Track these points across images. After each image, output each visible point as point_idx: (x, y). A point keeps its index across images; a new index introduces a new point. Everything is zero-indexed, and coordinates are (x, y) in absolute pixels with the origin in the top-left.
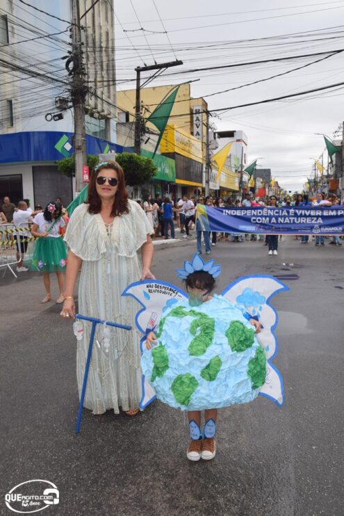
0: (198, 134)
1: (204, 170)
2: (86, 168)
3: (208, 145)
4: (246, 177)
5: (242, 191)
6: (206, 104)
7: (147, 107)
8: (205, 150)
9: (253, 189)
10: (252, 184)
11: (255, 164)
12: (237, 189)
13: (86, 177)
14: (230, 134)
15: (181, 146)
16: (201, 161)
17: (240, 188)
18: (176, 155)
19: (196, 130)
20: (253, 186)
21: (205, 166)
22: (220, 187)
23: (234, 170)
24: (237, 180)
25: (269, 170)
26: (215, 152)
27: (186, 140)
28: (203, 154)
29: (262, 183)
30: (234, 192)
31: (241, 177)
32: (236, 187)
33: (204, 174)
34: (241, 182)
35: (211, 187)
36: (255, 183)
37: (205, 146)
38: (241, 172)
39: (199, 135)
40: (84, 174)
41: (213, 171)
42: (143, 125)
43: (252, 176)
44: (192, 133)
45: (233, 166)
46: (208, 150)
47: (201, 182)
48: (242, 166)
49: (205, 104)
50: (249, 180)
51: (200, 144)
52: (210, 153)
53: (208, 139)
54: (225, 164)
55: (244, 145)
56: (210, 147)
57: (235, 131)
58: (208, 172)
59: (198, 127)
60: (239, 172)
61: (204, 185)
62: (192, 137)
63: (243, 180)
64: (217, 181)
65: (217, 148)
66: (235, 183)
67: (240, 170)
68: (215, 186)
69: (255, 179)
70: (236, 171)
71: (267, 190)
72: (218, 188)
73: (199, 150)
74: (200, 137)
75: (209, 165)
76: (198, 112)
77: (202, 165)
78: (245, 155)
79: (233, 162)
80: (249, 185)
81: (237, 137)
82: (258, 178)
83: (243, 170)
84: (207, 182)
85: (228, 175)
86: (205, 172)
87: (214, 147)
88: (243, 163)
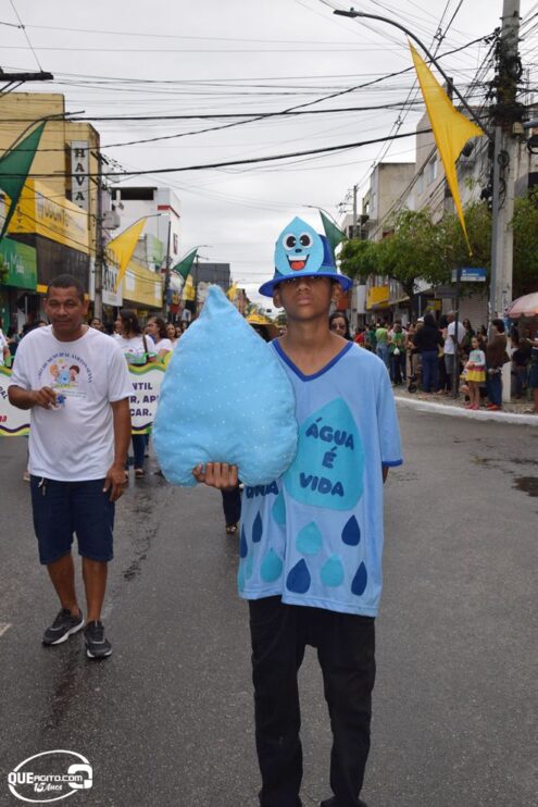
0: (80, 196)
1: (93, 267)
3: (99, 221)
4: (176, 281)
5: (168, 309)
6: (97, 135)
8: (94, 229)
10: (189, 295)
11: (194, 254)
12: (158, 304)
14: (146, 194)
15: (49, 222)
16: (86, 251)
17: (164, 302)
18: (38, 239)
19: (76, 187)
20: (192, 299)
21: (93, 259)
22: (124, 300)
23: (152, 267)
24: (158, 288)
25: (228, 265)
26: (114, 234)
27: (57, 209)
28: (90, 237)
30: (152, 309)
31: (167, 282)
32: (156, 300)
33: (92, 276)
34: (166, 291)
35: (106, 300)
36: (196, 294)
37: (94, 223)
38: (166, 271)
39: (82, 199)
41: (110, 270)
43: (190, 278)
44: (69, 195)
45: (150, 259)
46: (100, 229)
48: (168, 259)
49: (95, 136)
50: (183, 286)
51: (85, 218)
52: (104, 234)
53: (99, 210)
54: (133, 257)
55: (173, 218)
56: (104, 224)
57: (156, 189)
58: (99, 273)
59: (80, 183)
60: (163, 271)
61: (92, 296)
62: (68, 203)
63: (171, 286)
64: (118, 288)
65: (117, 226)
66: (153, 293)
67: (164, 266)
68: (114, 299)
69: (196, 284)
70: (157, 268)
72: (119, 303)
73: (82, 230)
74: (85, 203)
75: (102, 258)
76: (80, 152)
77: (89, 257)
78: (175, 236)
79: (152, 252)
80: (185, 297)
81: (159, 199)
82: (202, 283)
83: (172, 267)
84: (99, 291)
85: (140, 279)
86: (95, 272)
87: (111, 224)
88: (172, 254)
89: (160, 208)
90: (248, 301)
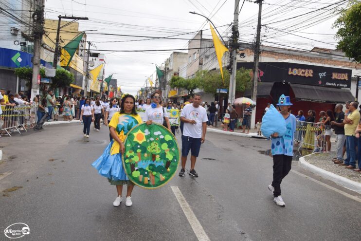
2: (39, 76)
3: (87, 63)
5: (102, 93)
7: (63, 40)
8: (86, 66)
9: (107, 92)
12: (99, 91)
13: (39, 81)
14: (96, 55)
16: (82, 72)
17: (101, 91)
18: (71, 69)
19: (80, 53)
21: (84, 76)
22: (91, 90)
24: (99, 86)
25: (116, 80)
28: (84, 68)
29: (112, 88)
30: (97, 93)
31: (102, 84)
32: (98, 90)
34: (102, 87)
35: (87, 90)
37: (85, 64)
38: (102, 81)
40: (38, 79)
42: (60, 51)
44: (77, 54)
46: (88, 66)
47: (81, 86)
48: (103, 77)
53: (88, 60)
56: (89, 65)
58: (86, 81)
59: (82, 51)
60: (100, 81)
61: (83, 88)
64: (90, 86)
66: (97, 88)
67: (101, 79)
70: (98, 79)
71: (115, 93)
73: (81, 65)
74: (83, 57)
75: (88, 76)
81: (100, 57)
83: (104, 80)
84: (86, 87)
86: (85, 80)
87: (92, 65)
89: (100, 60)
90: (121, 92)
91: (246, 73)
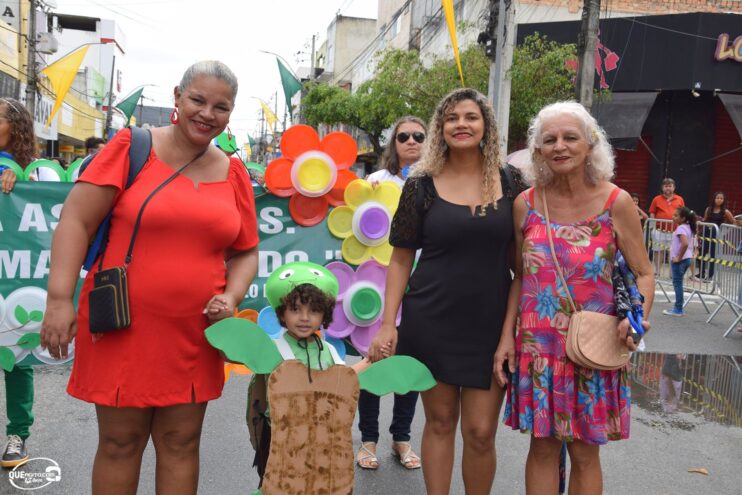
0: (9, 12)
1: (23, 94)
3: (33, 42)
4: (119, 120)
8: (25, 51)
11: (139, 94)
14: (87, 24)
21: (24, 85)
22: (60, 135)
23: (92, 103)
24: (98, 125)
26: (50, 59)
28: (20, 60)
31: (109, 120)
34: (108, 130)
35: (38, 133)
37: (25, 44)
38: (108, 109)
39: (11, 15)
41: (45, 99)
43: (134, 118)
45: (92, 93)
46: (33, 52)
48: (111, 96)
51: (14, 36)
52: (38, 60)
53: (33, 30)
54: (71, 89)
55: (116, 51)
56: (38, 47)
58: (31, 100)
60: (104, 108)
63: (113, 125)
64: (54, 120)
65: (54, 51)
66: (92, 130)
67: (106, 103)
68: (48, 133)
70: (98, 104)
72: (54, 137)
73: (11, 50)
74: (14, 21)
75: (35, 84)
77: (19, 83)
78: (119, 72)
79: (93, 86)
83: (114, 104)
85: (79, 113)
87: (48, 48)
88: (115, 91)
89: (104, 41)
91: (550, 54)
